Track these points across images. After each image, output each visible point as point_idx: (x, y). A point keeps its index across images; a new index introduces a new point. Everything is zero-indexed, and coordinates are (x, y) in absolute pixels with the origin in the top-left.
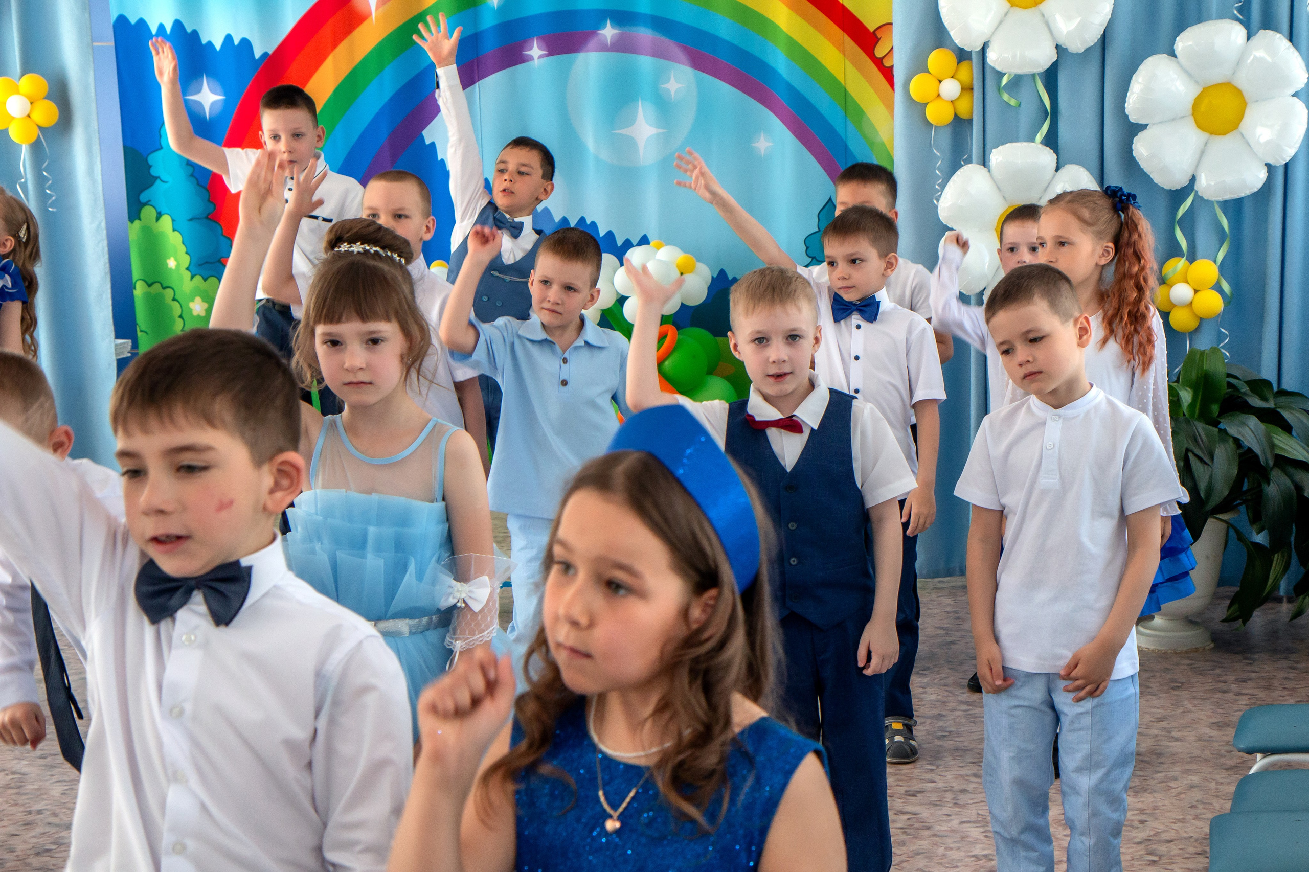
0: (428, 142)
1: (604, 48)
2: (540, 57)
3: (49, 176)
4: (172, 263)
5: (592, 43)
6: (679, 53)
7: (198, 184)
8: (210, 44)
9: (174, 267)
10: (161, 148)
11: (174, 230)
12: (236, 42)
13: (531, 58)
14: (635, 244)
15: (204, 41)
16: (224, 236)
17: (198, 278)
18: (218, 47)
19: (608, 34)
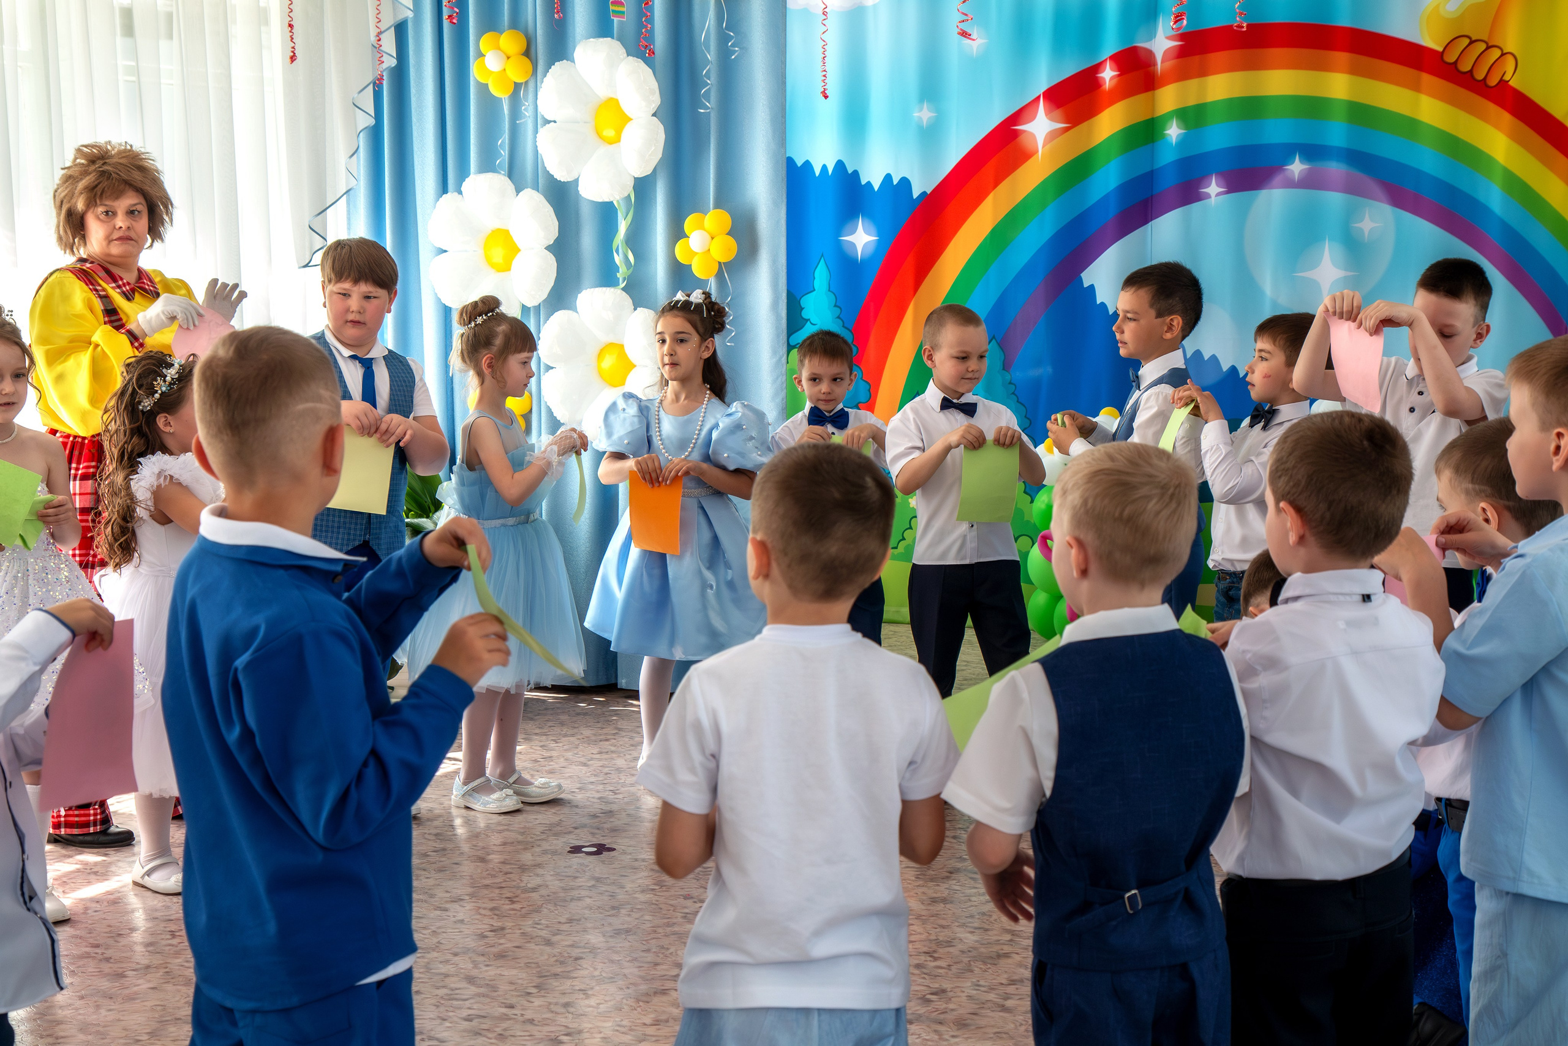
0: (1086, 285)
1: (1291, 184)
2: (1218, 195)
5: (1278, 179)
6: (1376, 189)
7: (844, 326)
8: (869, 184)
10: (814, 290)
12: (895, 181)
13: (1208, 196)
15: (863, 183)
16: (865, 381)
18: (876, 187)
19: (1296, 168)
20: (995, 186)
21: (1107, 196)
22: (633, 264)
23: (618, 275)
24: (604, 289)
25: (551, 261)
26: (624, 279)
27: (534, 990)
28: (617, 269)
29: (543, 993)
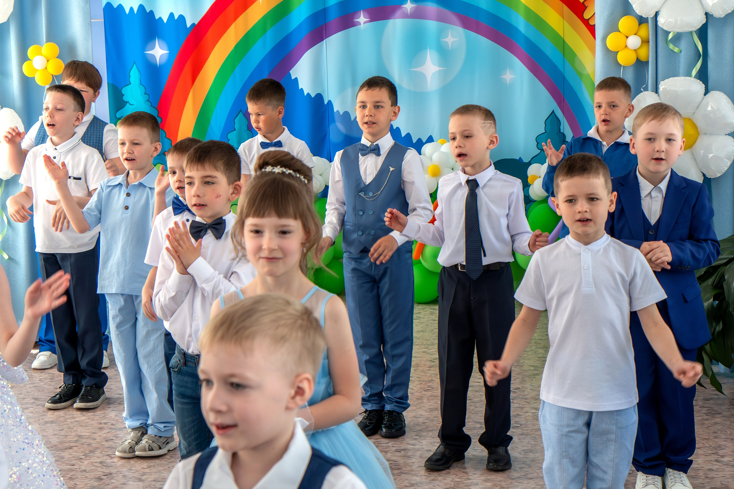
0: (293, 78)
1: (406, 16)
2: (365, 23)
5: (398, 13)
6: (454, 19)
7: (151, 105)
8: (160, 19)
10: (131, 84)
12: (176, 18)
13: (359, 24)
14: (424, 142)
15: (157, 18)
16: (167, 137)
18: (165, 21)
19: (409, 6)
20: (235, 20)
21: (301, 25)
27: (83, 457)
29: (88, 458)
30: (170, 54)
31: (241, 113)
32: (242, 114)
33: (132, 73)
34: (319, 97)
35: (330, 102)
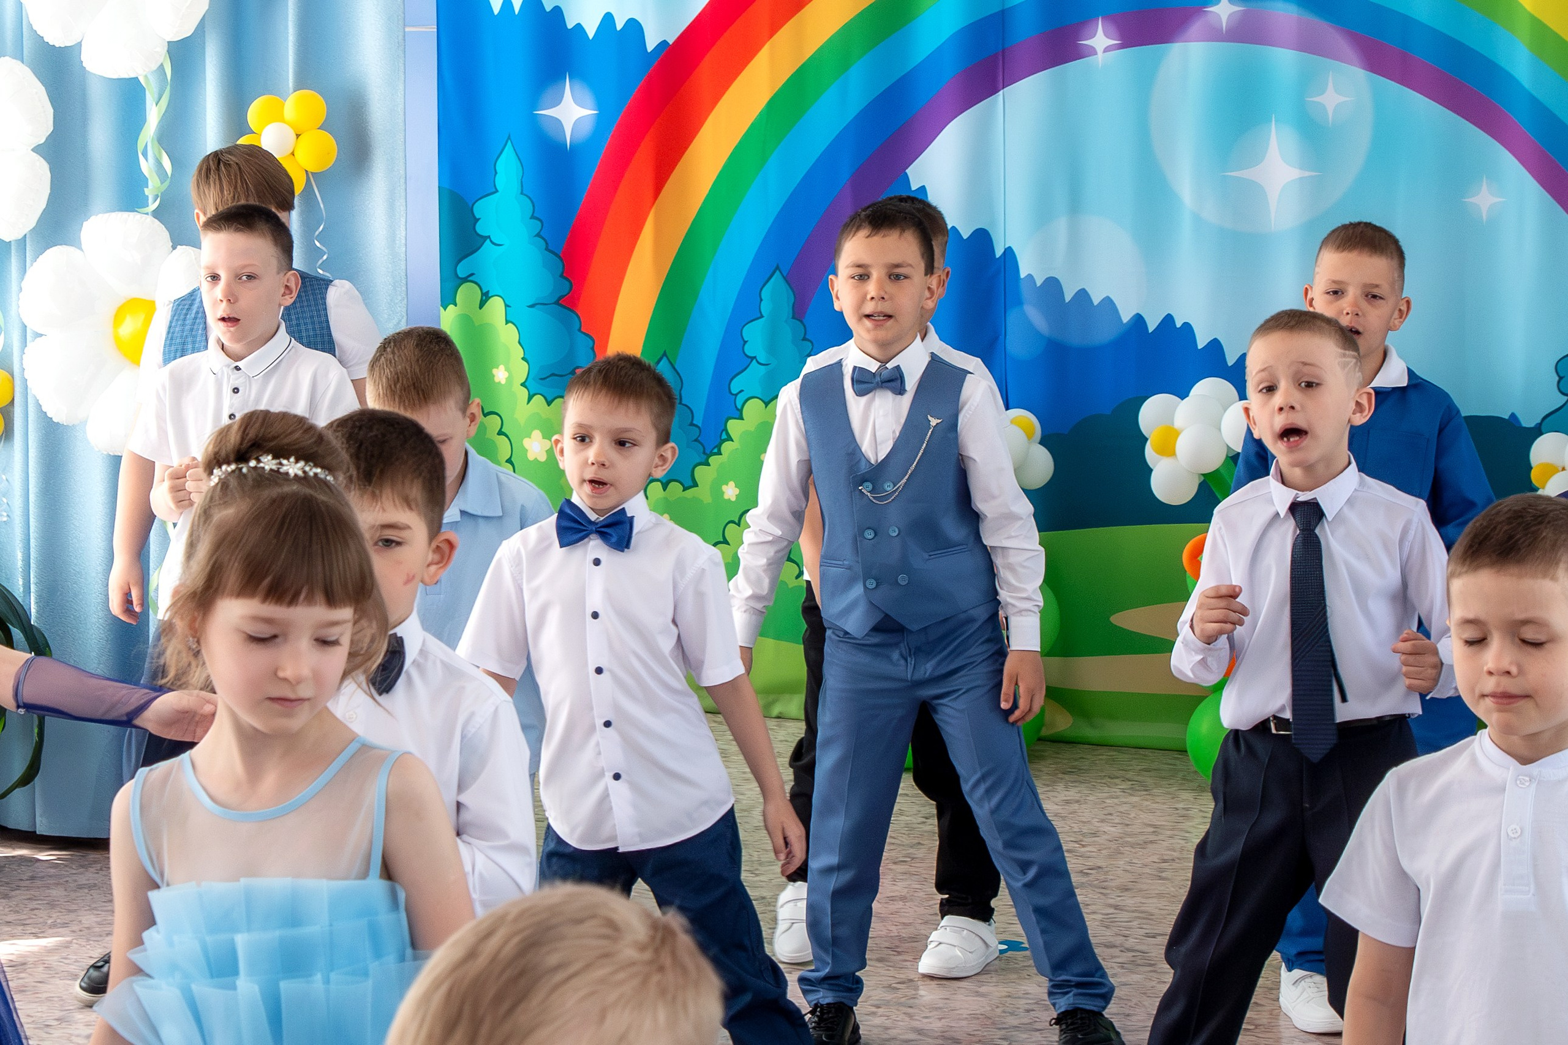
0: (915, 185)
1: (1216, 35)
2: (1107, 49)
3: (324, 248)
4: (500, 375)
5: (1196, 27)
6: (1343, 44)
7: (547, 249)
8: (579, 26)
9: (503, 382)
10: (497, 191)
11: (507, 322)
12: (619, 27)
13: (1092, 52)
15: (570, 26)
16: (584, 334)
17: (538, 399)
18: (591, 33)
19: (1223, 11)
20: (771, 36)
21: (939, 50)
22: (170, 175)
23: (147, 191)
24: (125, 215)
25: (42, 170)
26: (156, 197)
28: (145, 181)
30: (599, 117)
31: (778, 272)
32: (781, 277)
33: (500, 166)
34: (982, 237)
35: (1009, 252)
